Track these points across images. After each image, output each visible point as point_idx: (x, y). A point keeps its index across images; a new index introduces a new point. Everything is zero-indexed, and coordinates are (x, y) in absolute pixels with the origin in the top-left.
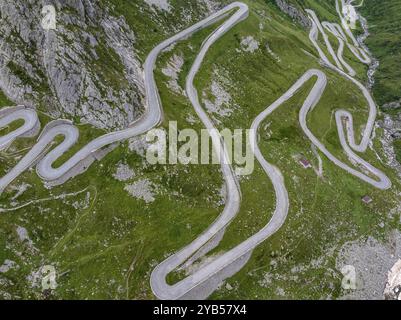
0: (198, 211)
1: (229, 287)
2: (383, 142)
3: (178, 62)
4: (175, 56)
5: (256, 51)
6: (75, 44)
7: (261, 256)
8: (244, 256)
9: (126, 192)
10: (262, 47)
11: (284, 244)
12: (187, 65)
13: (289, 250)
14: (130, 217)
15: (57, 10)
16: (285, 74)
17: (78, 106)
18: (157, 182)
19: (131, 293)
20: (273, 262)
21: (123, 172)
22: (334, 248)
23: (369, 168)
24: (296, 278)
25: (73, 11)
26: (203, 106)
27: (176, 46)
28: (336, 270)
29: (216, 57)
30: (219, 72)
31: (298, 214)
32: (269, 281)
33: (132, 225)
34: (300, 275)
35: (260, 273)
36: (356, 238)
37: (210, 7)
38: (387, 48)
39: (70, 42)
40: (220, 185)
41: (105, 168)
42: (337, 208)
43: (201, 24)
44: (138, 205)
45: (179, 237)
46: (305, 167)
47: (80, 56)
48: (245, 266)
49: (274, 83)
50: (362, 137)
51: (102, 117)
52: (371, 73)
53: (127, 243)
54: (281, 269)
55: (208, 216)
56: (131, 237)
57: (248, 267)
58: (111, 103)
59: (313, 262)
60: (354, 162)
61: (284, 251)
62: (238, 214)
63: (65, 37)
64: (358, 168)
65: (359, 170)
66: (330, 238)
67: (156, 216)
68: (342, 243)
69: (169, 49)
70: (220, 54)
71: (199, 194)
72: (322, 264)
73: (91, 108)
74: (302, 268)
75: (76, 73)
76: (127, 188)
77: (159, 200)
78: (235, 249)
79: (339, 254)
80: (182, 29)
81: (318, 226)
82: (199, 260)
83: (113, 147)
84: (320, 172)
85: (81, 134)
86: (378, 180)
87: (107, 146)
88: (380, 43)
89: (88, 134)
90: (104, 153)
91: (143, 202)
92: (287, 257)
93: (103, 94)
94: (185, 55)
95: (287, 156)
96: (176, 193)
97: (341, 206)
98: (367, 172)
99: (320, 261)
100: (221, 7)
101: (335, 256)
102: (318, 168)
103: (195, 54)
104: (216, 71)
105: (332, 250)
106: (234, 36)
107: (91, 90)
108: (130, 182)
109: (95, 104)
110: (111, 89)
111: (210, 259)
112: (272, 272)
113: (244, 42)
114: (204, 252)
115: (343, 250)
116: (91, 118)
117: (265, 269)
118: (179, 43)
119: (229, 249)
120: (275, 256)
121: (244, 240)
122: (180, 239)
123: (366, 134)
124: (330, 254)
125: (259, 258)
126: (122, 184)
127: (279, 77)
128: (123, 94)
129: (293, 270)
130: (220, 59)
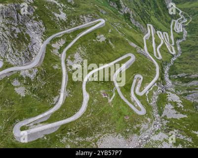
0: (42, 105)
1: (45, 138)
2: (154, 93)
3: (62, 42)
4: (62, 39)
5: (103, 42)
6: (7, 32)
7: (64, 129)
8: (56, 127)
9: (15, 90)
10: (107, 40)
11: (75, 127)
12: (67, 44)
13: (77, 130)
14: (13, 100)
15: (3, 18)
16: (115, 54)
17: (5, 55)
18: (28, 89)
19: (4, 130)
20: (68, 133)
21: (16, 83)
22: (100, 135)
23: (138, 103)
24: (77, 143)
25: (12, 19)
26: (66, 62)
27: (63, 36)
28: (96, 144)
29: (82, 42)
30: (81, 49)
31: (87, 116)
32: (65, 141)
33: (13, 104)
34: (79, 142)
35: (61, 136)
36: (112, 133)
37: (86, 20)
38: (189, 48)
39: (5, 30)
40: (55, 96)
41: (9, 80)
42: (110, 118)
43: (79, 27)
44: (17, 97)
45: (31, 113)
46: (104, 97)
47: (8, 36)
48: (55, 132)
49: (107, 57)
50: (144, 89)
51: (13, 60)
52: (174, 59)
53: (9, 110)
54: (71, 137)
55: (46, 108)
56: (11, 108)
57: (57, 132)
58: (16, 56)
59: (87, 138)
60: (132, 99)
61: (75, 130)
62: (58, 110)
63: (3, 29)
64: (133, 103)
65: (133, 104)
66: (100, 130)
67: (23, 102)
68: (105, 133)
69: (60, 36)
70: (84, 41)
71: (44, 98)
72: (91, 140)
73: (10, 56)
74: (81, 139)
75: (5, 42)
76: (16, 89)
77: (27, 97)
78: (52, 124)
79: (101, 138)
80: (69, 28)
81: (96, 123)
82: (37, 124)
83: (15, 72)
84: (110, 101)
85: (4, 65)
86: (140, 110)
87: (12, 72)
88: (186, 45)
89: (7, 65)
90: (10, 74)
91: (20, 96)
92: (76, 133)
93: (14, 51)
94: (67, 39)
95: (98, 90)
96: (35, 95)
97: (112, 117)
98: (136, 105)
99: (91, 138)
100: (92, 20)
101: (99, 138)
102: (110, 98)
103: (72, 39)
104: (80, 48)
105: (99, 135)
106: (94, 34)
107: (10, 50)
108: (17, 87)
109: (11, 55)
110: (17, 50)
111: (41, 125)
112: (67, 137)
113: (98, 37)
114: (40, 121)
115: (104, 137)
116: (9, 60)
117: (64, 135)
118: (65, 34)
119: (50, 123)
120: (70, 131)
121: (58, 121)
122: (31, 114)
123: (147, 88)
124: (96, 137)
125: (62, 130)
126: (14, 87)
127: (111, 55)
128: (21, 53)
129: (77, 139)
130: (84, 43)
